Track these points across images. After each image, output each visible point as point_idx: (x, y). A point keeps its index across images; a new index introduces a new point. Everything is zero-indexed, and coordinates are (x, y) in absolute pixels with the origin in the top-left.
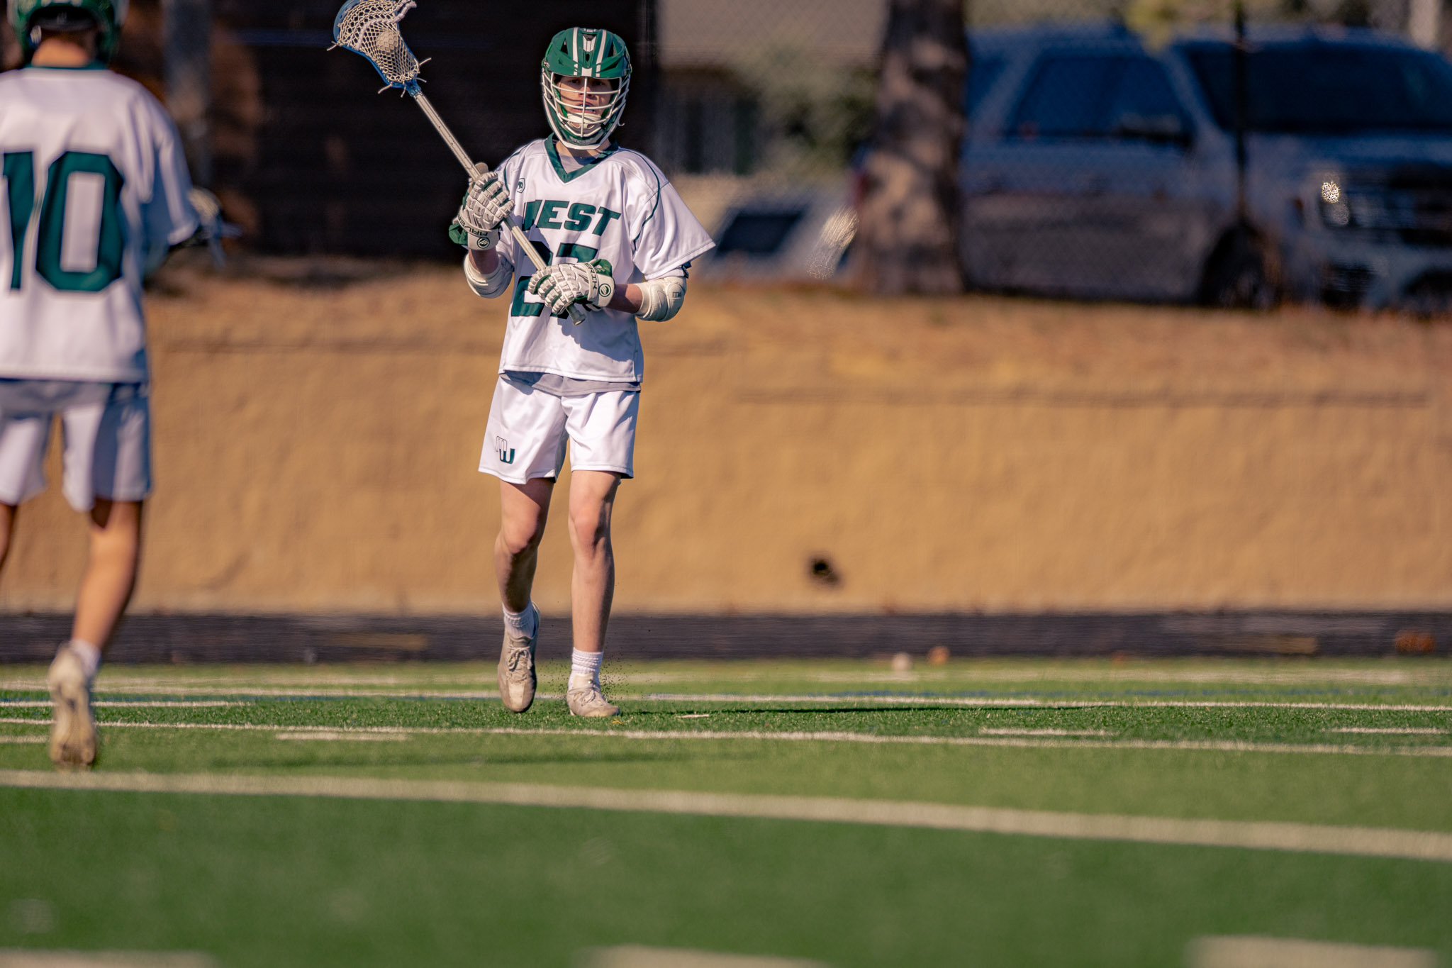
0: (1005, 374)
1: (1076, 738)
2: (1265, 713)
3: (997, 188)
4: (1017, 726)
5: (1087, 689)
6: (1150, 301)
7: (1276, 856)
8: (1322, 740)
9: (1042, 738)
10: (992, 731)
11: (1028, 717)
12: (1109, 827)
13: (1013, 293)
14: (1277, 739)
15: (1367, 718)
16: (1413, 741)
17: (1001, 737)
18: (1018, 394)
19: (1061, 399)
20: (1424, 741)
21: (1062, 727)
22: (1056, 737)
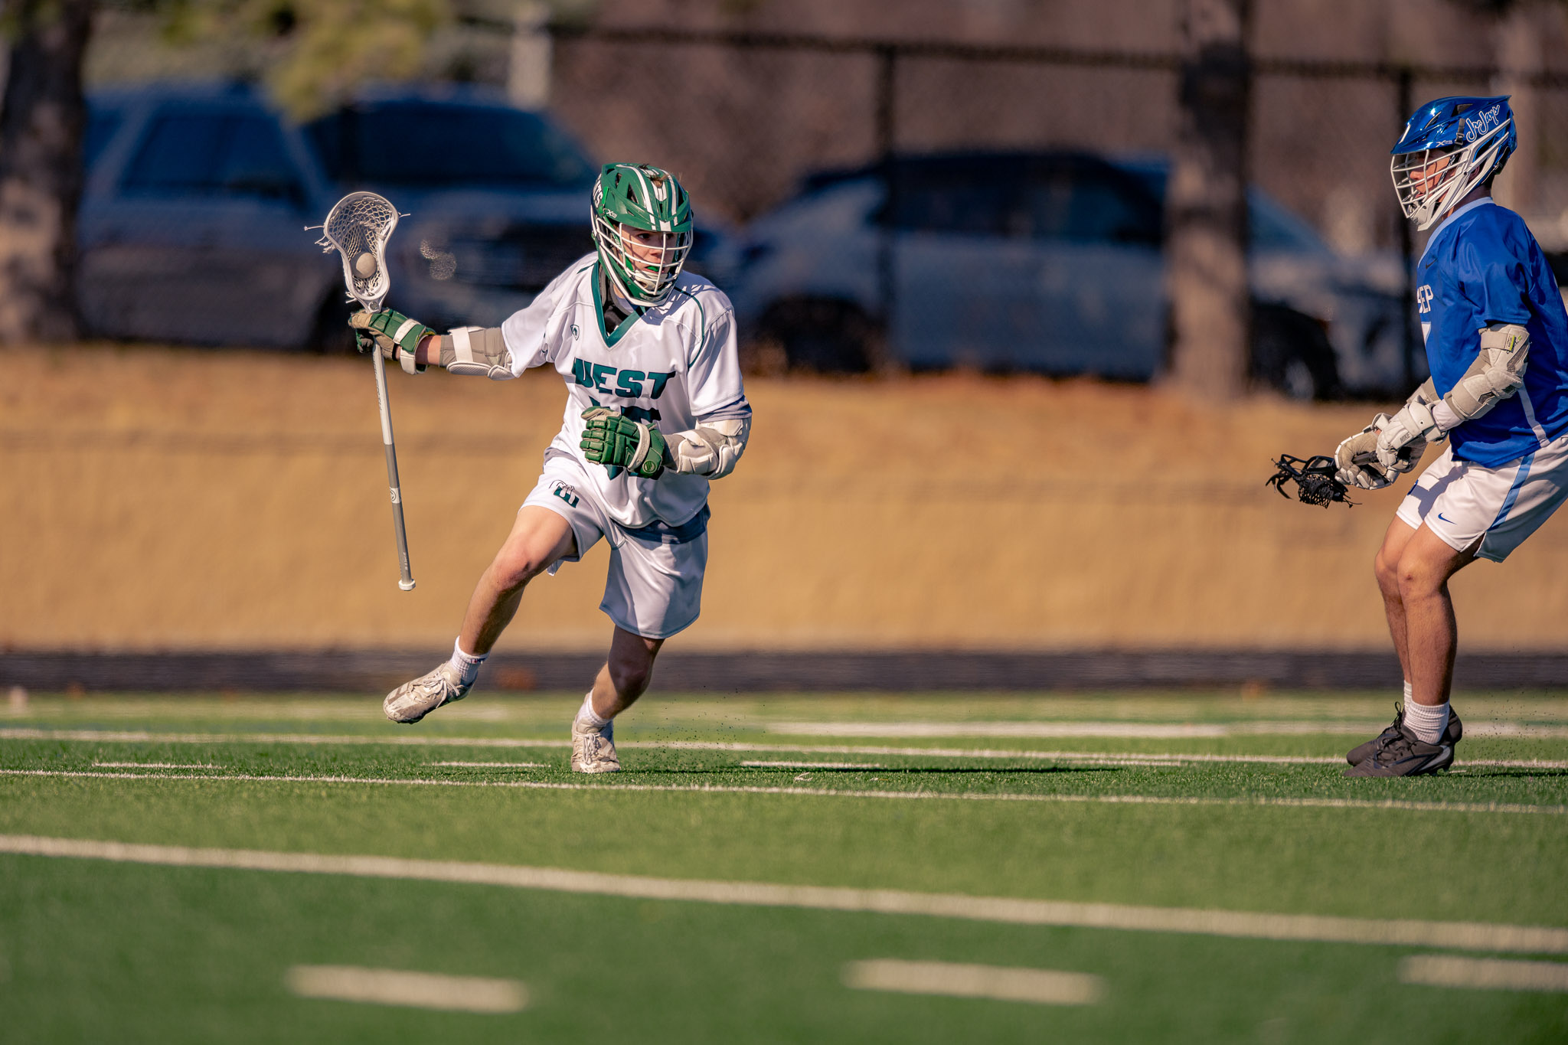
0: (120, 418)
1: (186, 772)
2: (367, 749)
3: (114, 238)
4: (128, 760)
5: (198, 726)
6: (264, 346)
7: (374, 885)
8: (425, 775)
9: (153, 771)
10: (104, 765)
11: (141, 753)
12: (215, 857)
13: (126, 340)
14: (379, 773)
15: (468, 753)
16: (508, 774)
17: (113, 770)
18: (134, 439)
19: (176, 443)
20: (522, 774)
21: (172, 761)
22: (165, 771)
